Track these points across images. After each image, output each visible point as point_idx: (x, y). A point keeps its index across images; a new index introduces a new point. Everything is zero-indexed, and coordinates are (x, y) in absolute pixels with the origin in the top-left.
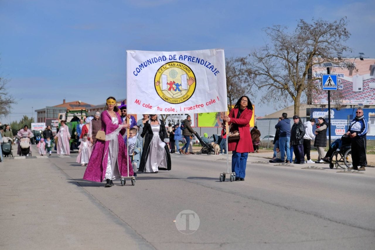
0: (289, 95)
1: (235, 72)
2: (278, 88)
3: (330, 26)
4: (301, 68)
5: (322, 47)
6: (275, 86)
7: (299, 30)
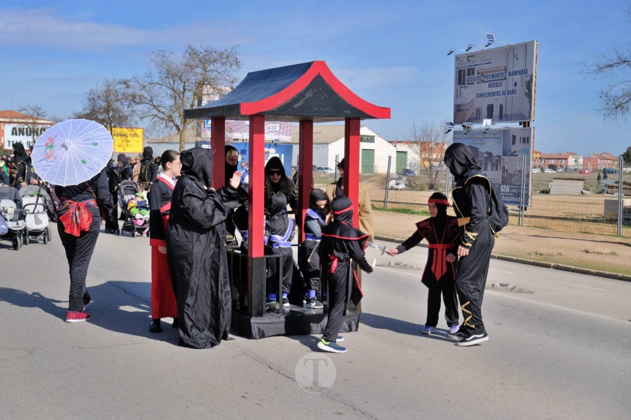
0: (175, 128)
1: (117, 96)
2: (163, 119)
3: (221, 54)
4: (188, 98)
5: (211, 77)
6: (159, 117)
7: (187, 57)
